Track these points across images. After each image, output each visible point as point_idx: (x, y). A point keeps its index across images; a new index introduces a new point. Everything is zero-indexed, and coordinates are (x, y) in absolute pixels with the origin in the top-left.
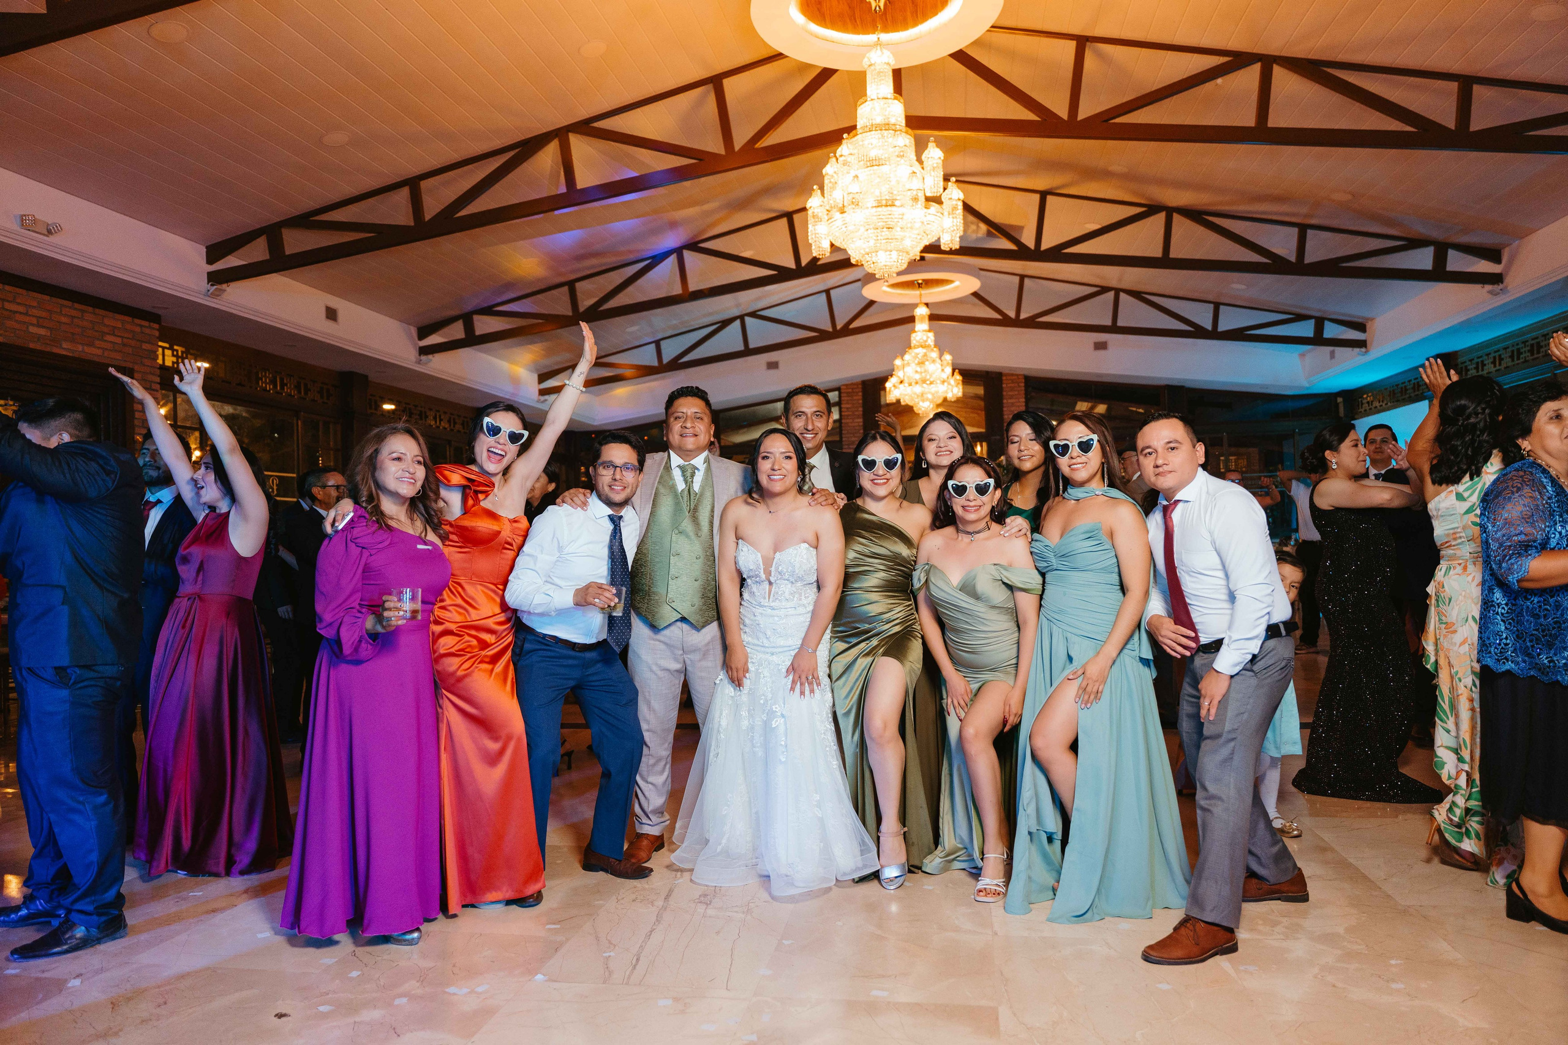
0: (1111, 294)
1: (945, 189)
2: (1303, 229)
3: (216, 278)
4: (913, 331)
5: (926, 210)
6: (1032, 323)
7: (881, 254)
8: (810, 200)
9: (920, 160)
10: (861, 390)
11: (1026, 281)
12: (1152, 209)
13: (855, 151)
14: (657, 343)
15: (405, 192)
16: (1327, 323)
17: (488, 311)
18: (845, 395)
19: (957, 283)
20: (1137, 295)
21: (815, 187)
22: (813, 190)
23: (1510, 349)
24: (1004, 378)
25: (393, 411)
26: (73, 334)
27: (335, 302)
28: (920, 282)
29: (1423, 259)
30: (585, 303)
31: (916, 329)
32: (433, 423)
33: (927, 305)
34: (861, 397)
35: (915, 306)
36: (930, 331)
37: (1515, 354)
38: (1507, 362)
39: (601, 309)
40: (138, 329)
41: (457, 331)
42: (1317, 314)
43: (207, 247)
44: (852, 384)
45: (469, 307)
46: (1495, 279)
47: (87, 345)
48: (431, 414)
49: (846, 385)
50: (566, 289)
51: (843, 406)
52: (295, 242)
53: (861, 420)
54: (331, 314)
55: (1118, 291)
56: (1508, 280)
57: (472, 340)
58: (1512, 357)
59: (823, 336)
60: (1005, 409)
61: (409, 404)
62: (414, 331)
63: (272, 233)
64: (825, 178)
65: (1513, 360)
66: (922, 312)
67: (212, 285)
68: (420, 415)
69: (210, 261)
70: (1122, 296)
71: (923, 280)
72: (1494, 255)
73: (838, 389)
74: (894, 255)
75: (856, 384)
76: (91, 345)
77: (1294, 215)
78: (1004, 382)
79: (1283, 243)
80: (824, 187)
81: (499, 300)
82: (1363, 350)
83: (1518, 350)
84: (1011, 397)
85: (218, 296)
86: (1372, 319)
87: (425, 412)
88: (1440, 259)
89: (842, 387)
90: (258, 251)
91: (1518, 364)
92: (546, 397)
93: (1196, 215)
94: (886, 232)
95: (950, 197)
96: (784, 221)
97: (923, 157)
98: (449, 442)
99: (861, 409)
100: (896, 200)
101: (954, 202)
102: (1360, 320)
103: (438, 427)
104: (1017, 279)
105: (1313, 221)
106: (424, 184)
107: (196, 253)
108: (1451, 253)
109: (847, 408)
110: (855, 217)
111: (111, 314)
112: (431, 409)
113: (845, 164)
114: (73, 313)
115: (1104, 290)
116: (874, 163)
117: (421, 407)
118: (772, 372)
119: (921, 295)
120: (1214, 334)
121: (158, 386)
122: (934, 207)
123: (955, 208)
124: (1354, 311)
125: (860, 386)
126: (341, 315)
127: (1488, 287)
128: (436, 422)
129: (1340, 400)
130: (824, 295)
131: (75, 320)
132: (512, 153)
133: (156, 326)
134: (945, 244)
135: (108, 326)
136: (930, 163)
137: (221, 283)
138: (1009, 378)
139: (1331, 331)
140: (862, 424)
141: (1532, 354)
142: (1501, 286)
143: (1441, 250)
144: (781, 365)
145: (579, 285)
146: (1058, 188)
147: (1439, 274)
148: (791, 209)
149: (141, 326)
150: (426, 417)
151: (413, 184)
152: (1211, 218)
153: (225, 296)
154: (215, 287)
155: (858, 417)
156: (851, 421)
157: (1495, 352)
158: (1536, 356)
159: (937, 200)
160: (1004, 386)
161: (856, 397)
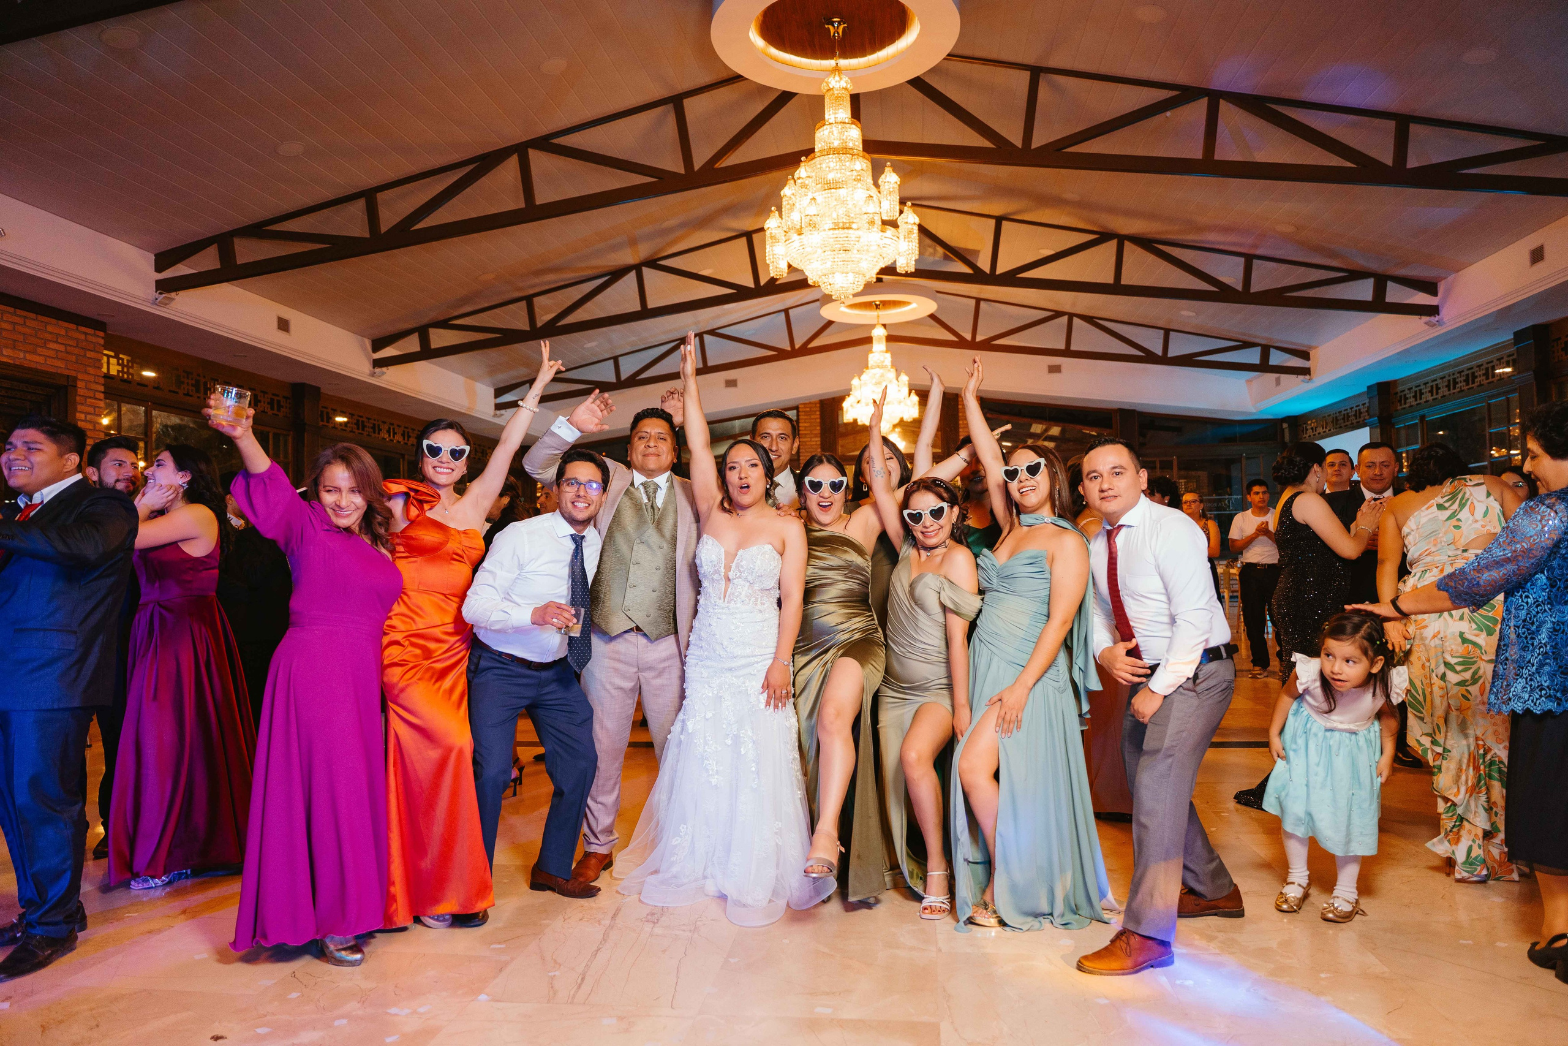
0: (1065, 319)
1: (901, 212)
2: (1249, 259)
3: (165, 287)
4: (870, 351)
5: (882, 234)
6: (987, 345)
7: (837, 275)
8: (768, 221)
9: (876, 184)
10: (818, 409)
11: (982, 304)
12: (1104, 237)
13: (813, 174)
14: (616, 359)
15: (361, 203)
16: (1272, 350)
17: (444, 324)
18: (803, 414)
19: (914, 306)
20: (1089, 319)
21: (773, 208)
22: (772, 211)
23: (1447, 378)
25: (346, 424)
26: (15, 341)
27: (288, 313)
28: (878, 303)
29: (1364, 290)
30: (543, 319)
31: (874, 350)
32: (386, 436)
33: (884, 326)
34: (818, 416)
35: (873, 326)
36: (887, 352)
37: (1452, 384)
38: (1444, 391)
39: (560, 324)
40: (83, 337)
41: (412, 344)
42: (1263, 342)
43: (155, 255)
44: (810, 403)
45: (425, 321)
46: (1433, 311)
47: (29, 352)
48: (385, 427)
49: (804, 404)
50: (524, 304)
52: (247, 251)
53: (819, 439)
54: (283, 325)
55: (1071, 316)
56: (1444, 312)
57: (427, 353)
58: (1448, 386)
59: (781, 355)
60: (961, 430)
61: (362, 417)
62: (368, 344)
63: (224, 242)
64: (784, 200)
65: (1449, 390)
66: (879, 333)
67: (160, 293)
68: (373, 428)
69: (159, 269)
70: (1076, 320)
71: (881, 302)
72: (1430, 287)
73: (797, 408)
74: (851, 276)
75: (814, 403)
76: (34, 352)
77: (1240, 245)
79: (1229, 272)
80: (782, 208)
81: (456, 313)
82: (1308, 377)
83: (1454, 379)
85: (166, 304)
86: (1315, 348)
87: (379, 426)
88: (1380, 290)
89: (800, 406)
90: (208, 260)
91: (1454, 393)
92: (503, 412)
93: (1146, 243)
94: (843, 255)
95: (906, 221)
96: (744, 240)
97: (880, 181)
98: (403, 456)
99: (818, 428)
100: (853, 222)
101: (910, 226)
102: (1304, 349)
103: (392, 441)
104: (973, 302)
105: (1259, 252)
106: (381, 196)
107: (143, 262)
108: (1391, 286)
110: (813, 239)
111: (53, 321)
112: (384, 423)
113: (804, 186)
114: (16, 319)
115: (1058, 314)
116: (831, 186)
117: (375, 420)
118: (732, 390)
119: (878, 316)
120: (1164, 360)
121: (102, 396)
122: (890, 231)
123: (911, 232)
124: (1298, 340)
125: (818, 405)
126: (293, 327)
127: (1425, 319)
128: (390, 436)
129: (1285, 425)
130: (783, 315)
131: (17, 327)
132: (471, 167)
133: (102, 334)
134: (900, 267)
135: (51, 333)
136: (887, 187)
137: (169, 291)
139: (1277, 358)
140: (819, 443)
141: (1467, 384)
142: (1437, 318)
143: (1381, 282)
144: (739, 383)
145: (537, 301)
146: (1014, 213)
147: (1379, 305)
148: (751, 229)
149: (86, 334)
150: (380, 430)
151: (369, 196)
152: (1161, 247)
153: (173, 305)
154: (164, 295)
155: (816, 436)
157: (1433, 381)
158: (1471, 386)
159: (894, 224)
161: (812, 417)
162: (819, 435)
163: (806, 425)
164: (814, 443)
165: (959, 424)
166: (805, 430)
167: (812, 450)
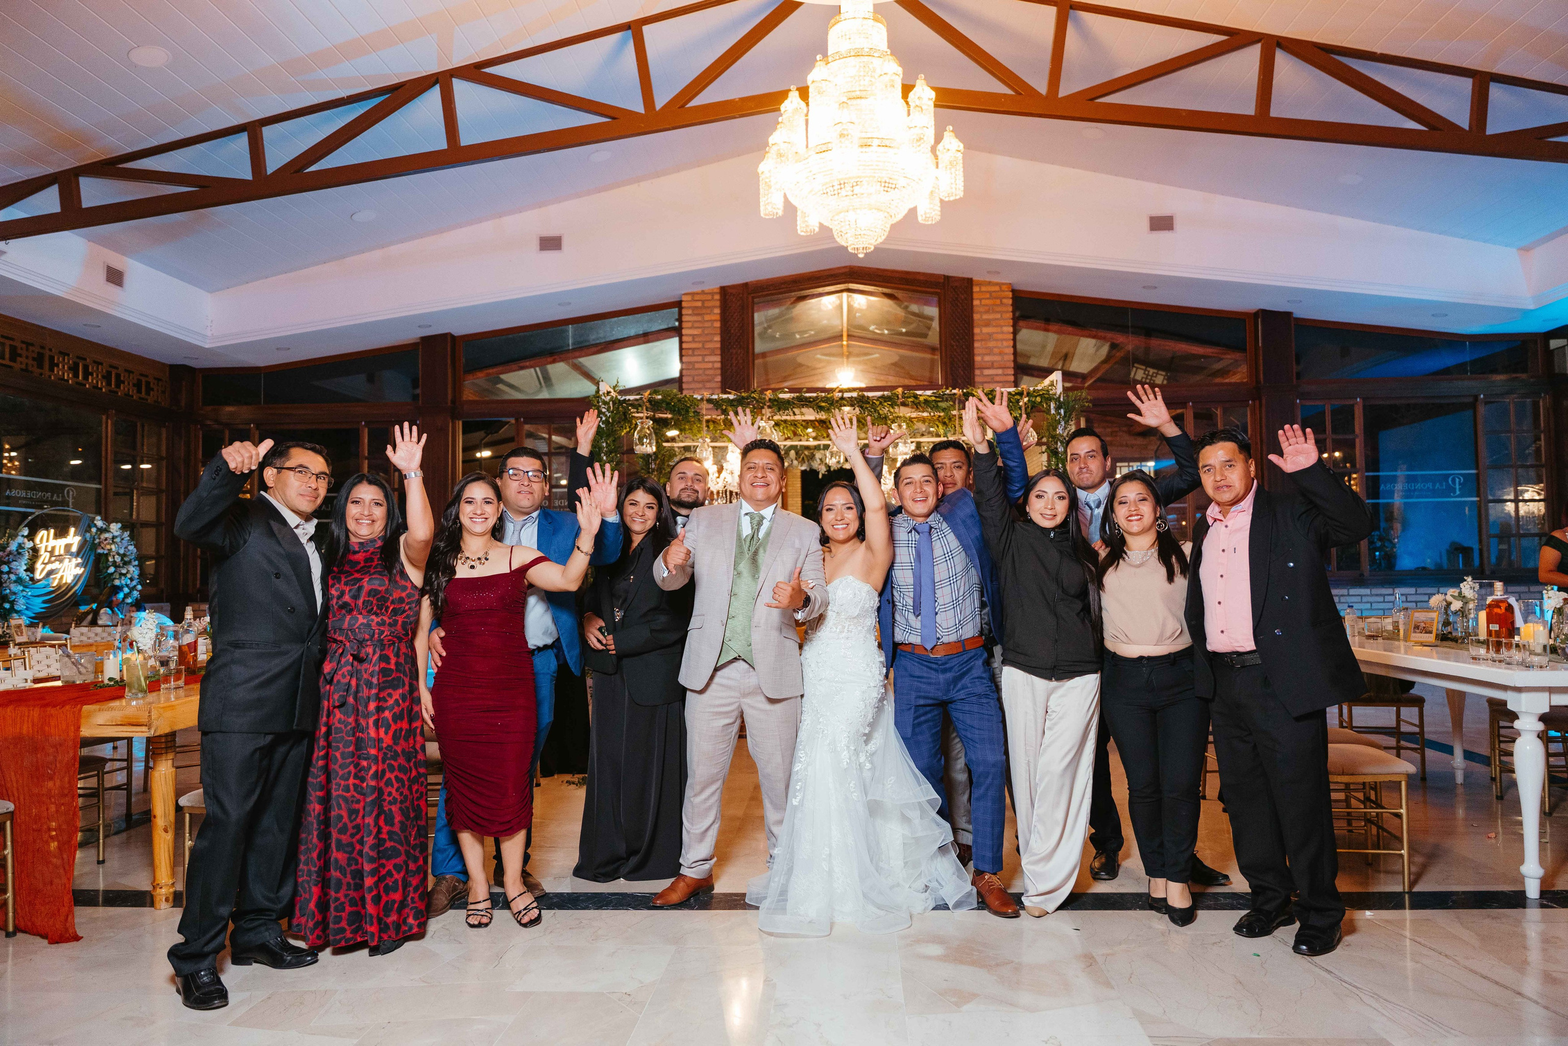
10: (718, 303)
18: (690, 312)
20: (1316, 55)
24: (976, 289)
34: (718, 317)
44: (703, 292)
49: (693, 294)
51: (684, 332)
53: (718, 358)
55: (1271, 45)
60: (976, 345)
73: (678, 304)
75: (712, 294)
78: (975, 296)
84: (987, 324)
89: (684, 298)
99: (718, 338)
109: (693, 336)
115: (1243, 39)
118: (551, 255)
125: (717, 297)
138: (984, 289)
140: (719, 365)
144: (565, 243)
155: (712, 353)
156: (700, 359)
160: (976, 302)
161: (707, 318)
162: (719, 352)
163: (696, 332)
164: (710, 365)
165: (973, 334)
166: (694, 341)
167: (705, 378)
